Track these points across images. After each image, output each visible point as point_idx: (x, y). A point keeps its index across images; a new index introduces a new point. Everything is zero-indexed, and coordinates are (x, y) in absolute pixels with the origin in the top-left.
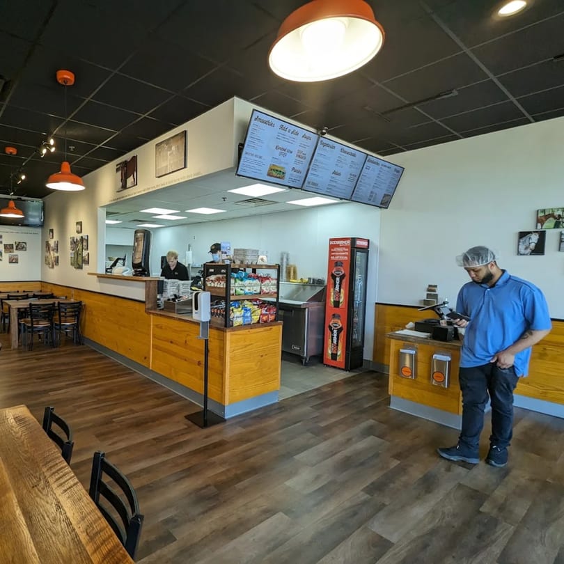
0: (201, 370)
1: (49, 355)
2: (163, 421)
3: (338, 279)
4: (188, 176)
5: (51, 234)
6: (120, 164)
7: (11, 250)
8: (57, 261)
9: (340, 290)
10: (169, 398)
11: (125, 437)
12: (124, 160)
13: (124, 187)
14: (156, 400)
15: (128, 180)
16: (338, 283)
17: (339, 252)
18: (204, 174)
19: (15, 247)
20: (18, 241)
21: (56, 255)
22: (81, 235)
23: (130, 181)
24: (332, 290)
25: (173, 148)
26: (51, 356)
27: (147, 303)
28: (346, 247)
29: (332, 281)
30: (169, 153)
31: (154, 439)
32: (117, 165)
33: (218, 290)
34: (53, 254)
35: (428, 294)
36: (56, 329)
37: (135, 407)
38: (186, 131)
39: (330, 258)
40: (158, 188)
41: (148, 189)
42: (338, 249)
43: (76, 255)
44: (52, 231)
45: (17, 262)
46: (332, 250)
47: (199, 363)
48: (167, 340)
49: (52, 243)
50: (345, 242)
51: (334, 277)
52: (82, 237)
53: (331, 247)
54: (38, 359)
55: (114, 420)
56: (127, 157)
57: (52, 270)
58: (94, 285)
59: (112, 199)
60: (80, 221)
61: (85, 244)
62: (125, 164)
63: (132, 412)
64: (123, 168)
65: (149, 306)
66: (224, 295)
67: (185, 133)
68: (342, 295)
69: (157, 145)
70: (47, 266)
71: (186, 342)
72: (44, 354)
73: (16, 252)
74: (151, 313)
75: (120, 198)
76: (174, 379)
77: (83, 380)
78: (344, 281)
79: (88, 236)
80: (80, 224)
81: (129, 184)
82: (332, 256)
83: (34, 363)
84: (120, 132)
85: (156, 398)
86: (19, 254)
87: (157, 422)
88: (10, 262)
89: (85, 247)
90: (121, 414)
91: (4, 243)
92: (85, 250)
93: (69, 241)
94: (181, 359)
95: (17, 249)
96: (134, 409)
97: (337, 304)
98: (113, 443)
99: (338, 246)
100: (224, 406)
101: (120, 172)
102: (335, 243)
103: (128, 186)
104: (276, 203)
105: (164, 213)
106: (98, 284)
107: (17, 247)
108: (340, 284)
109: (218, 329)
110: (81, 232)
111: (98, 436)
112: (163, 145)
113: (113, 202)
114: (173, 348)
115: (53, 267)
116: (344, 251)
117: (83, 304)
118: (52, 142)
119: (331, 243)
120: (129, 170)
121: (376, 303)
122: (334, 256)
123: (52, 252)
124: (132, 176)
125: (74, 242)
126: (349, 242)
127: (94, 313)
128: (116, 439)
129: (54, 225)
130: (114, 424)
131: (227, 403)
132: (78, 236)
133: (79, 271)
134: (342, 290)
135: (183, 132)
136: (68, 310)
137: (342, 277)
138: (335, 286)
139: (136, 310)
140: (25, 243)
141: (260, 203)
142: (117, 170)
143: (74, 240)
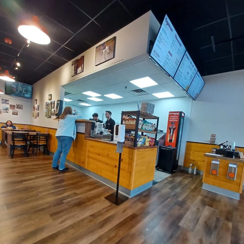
0: (116, 170)
1: (29, 160)
2: (96, 200)
3: (172, 130)
4: (115, 63)
5: (36, 102)
6: (73, 62)
7: (14, 108)
8: (38, 114)
9: (173, 134)
10: (96, 185)
11: (71, 215)
12: (77, 59)
13: (76, 73)
14: (89, 186)
15: (78, 69)
16: (172, 132)
17: (173, 118)
18: (125, 60)
19: (16, 107)
20: (18, 104)
21: (38, 112)
22: (51, 101)
23: (79, 70)
24: (169, 135)
25: (107, 48)
26: (30, 161)
28: (177, 116)
29: (169, 131)
30: (104, 51)
31: (91, 216)
32: (72, 62)
33: (131, 126)
35: (211, 138)
37: (77, 191)
39: (169, 120)
40: (96, 72)
41: (90, 73)
42: (173, 116)
43: (48, 111)
44: (36, 100)
45: (17, 115)
46: (170, 117)
47: (116, 166)
48: (96, 154)
49: (36, 106)
50: (176, 113)
51: (170, 129)
52: (51, 102)
53: (170, 115)
54: (21, 162)
55: (64, 201)
57: (36, 119)
59: (68, 81)
60: (51, 94)
61: (53, 105)
62: (77, 60)
63: (76, 194)
64: (75, 63)
65: (87, 135)
66: (134, 128)
67: (115, 38)
68: (174, 137)
69: (97, 47)
70: (33, 118)
71: (108, 154)
72: (27, 159)
73: (16, 109)
74: (87, 139)
75: (73, 80)
76: (99, 174)
77: (47, 174)
78: (175, 131)
79: (54, 101)
80: (51, 95)
82: (170, 119)
83: (19, 164)
84: (76, 34)
85: (89, 185)
86: (19, 110)
87: (92, 202)
88: (13, 114)
89: (53, 107)
90: (69, 197)
91: (9, 104)
92: (53, 108)
93: (45, 104)
94: (105, 164)
95: (17, 108)
96: (77, 192)
97: (171, 141)
98: (62, 222)
99: (173, 115)
100: (130, 191)
101: (74, 66)
102: (172, 113)
103: (78, 73)
104: (148, 94)
107: (17, 107)
108: (173, 132)
109: (129, 148)
110: (51, 100)
111: (52, 215)
112: (100, 47)
113: (69, 82)
114: (99, 158)
115: (36, 118)
116: (176, 118)
119: (170, 113)
120: (79, 64)
121: (187, 141)
122: (171, 119)
123: (36, 111)
124: (81, 67)
125: (47, 105)
126: (178, 113)
128: (65, 217)
129: (37, 97)
130: (64, 205)
131: (132, 189)
132: (49, 102)
133: (49, 119)
134: (174, 135)
135: (113, 38)
137: (174, 129)
138: (170, 133)
140: (22, 105)
142: (72, 65)
143: (47, 104)
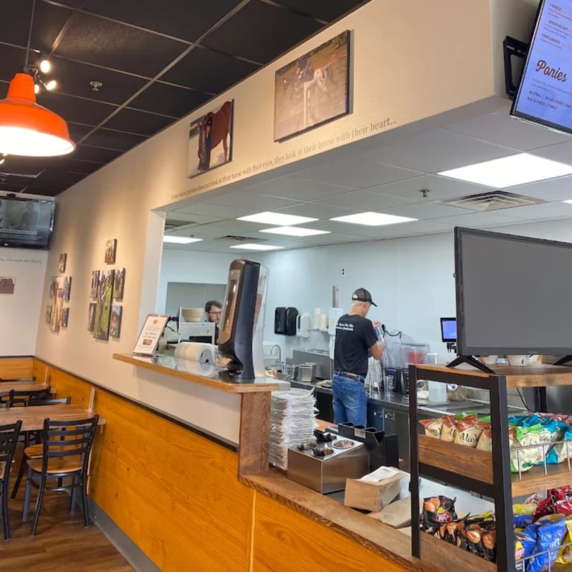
4: (357, 132)
5: (63, 263)
6: (197, 121)
8: (66, 317)
12: (206, 113)
13: (205, 166)
18: (400, 123)
21: (66, 305)
23: (217, 153)
25: (318, 74)
27: (243, 451)
30: (306, 85)
32: (192, 124)
34: (61, 304)
36: (32, 483)
38: (348, 32)
40: (280, 164)
41: (255, 168)
44: (64, 258)
49: (61, 281)
56: (214, 105)
57: (54, 336)
58: (127, 383)
59: (177, 193)
60: (113, 238)
62: (209, 118)
64: (203, 128)
65: (248, 460)
67: (347, 36)
69: (280, 72)
70: (48, 327)
75: (194, 190)
80: (115, 241)
81: (214, 161)
84: (197, 44)
93: (90, 278)
101: (197, 137)
104: (539, 201)
105: (285, 223)
106: (135, 379)
110: (113, 261)
112: (292, 70)
113: (180, 198)
115: (57, 330)
117: (101, 422)
118: (45, 66)
120: (215, 130)
123: (59, 300)
124: (221, 143)
125: (99, 282)
127: (121, 449)
129: (69, 246)
133: (102, 344)
135: (341, 36)
136: (67, 438)
139: (213, 464)
141: (503, 203)
142: (192, 133)
143: (97, 278)
